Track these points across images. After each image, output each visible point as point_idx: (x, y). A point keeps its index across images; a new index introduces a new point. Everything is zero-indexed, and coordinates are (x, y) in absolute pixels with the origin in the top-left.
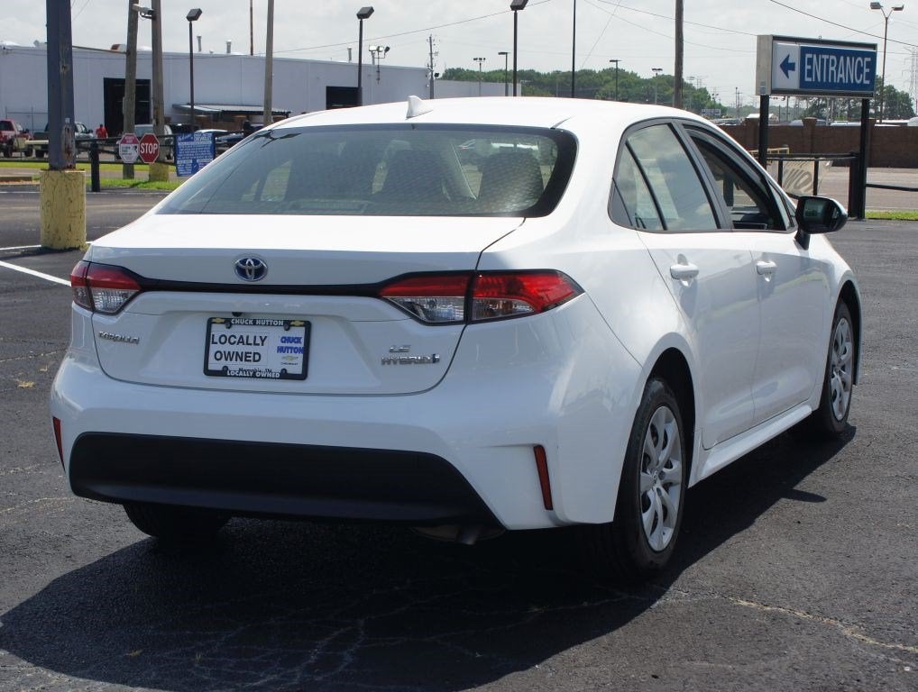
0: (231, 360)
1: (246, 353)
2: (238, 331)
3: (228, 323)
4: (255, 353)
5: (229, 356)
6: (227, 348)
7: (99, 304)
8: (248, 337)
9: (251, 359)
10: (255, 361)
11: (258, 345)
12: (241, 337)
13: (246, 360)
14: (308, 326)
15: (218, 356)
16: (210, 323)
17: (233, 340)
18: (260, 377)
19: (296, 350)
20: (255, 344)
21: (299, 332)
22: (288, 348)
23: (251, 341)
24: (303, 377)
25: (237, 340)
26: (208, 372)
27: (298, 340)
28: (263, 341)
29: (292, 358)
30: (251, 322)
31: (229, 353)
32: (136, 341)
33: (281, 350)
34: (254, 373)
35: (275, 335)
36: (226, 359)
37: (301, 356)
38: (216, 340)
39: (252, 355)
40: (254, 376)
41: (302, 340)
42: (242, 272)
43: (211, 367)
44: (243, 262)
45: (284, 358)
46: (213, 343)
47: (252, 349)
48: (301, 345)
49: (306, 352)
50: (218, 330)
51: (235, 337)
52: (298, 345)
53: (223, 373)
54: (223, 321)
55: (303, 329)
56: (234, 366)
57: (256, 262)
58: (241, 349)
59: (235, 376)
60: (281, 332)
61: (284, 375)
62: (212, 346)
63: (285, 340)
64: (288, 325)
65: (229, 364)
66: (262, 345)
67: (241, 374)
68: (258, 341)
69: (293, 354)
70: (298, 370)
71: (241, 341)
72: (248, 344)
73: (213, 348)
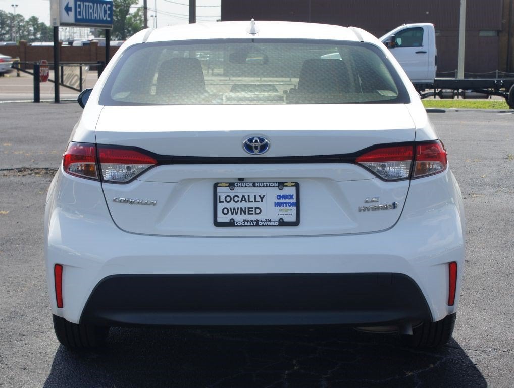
0: (236, 214)
1: (249, 208)
2: (239, 191)
3: (231, 186)
4: (256, 208)
5: (234, 211)
6: (232, 205)
7: (107, 176)
8: (249, 196)
9: (254, 212)
10: (256, 213)
11: (258, 201)
12: (244, 196)
13: (249, 214)
14: (297, 186)
15: (225, 211)
16: (216, 186)
17: (236, 199)
18: (263, 225)
19: (290, 204)
20: (255, 201)
21: (292, 191)
22: (283, 203)
23: (252, 199)
24: (296, 223)
25: (240, 199)
26: (217, 224)
27: (291, 197)
28: (262, 199)
29: (287, 210)
30: (251, 185)
31: (234, 209)
32: (154, 204)
33: (277, 204)
34: (258, 223)
35: (272, 194)
36: (232, 214)
37: (294, 208)
38: (222, 199)
39: (254, 209)
40: (257, 225)
41: (295, 197)
42: (249, 147)
43: (219, 220)
44: (251, 140)
45: (280, 210)
46: (220, 202)
47: (254, 205)
48: (294, 200)
49: (297, 204)
50: (223, 192)
51: (238, 197)
52: (291, 201)
53: (231, 224)
54: (228, 185)
55: (295, 188)
56: (239, 218)
57: (261, 140)
58: (244, 205)
59: (241, 226)
60: (277, 191)
61: (282, 223)
62: (219, 204)
63: (279, 197)
64: (282, 185)
65: (234, 216)
66: (262, 201)
67: (246, 224)
68: (258, 198)
69: (288, 207)
70: (293, 218)
71: (243, 199)
72: (249, 201)
73: (220, 206)
